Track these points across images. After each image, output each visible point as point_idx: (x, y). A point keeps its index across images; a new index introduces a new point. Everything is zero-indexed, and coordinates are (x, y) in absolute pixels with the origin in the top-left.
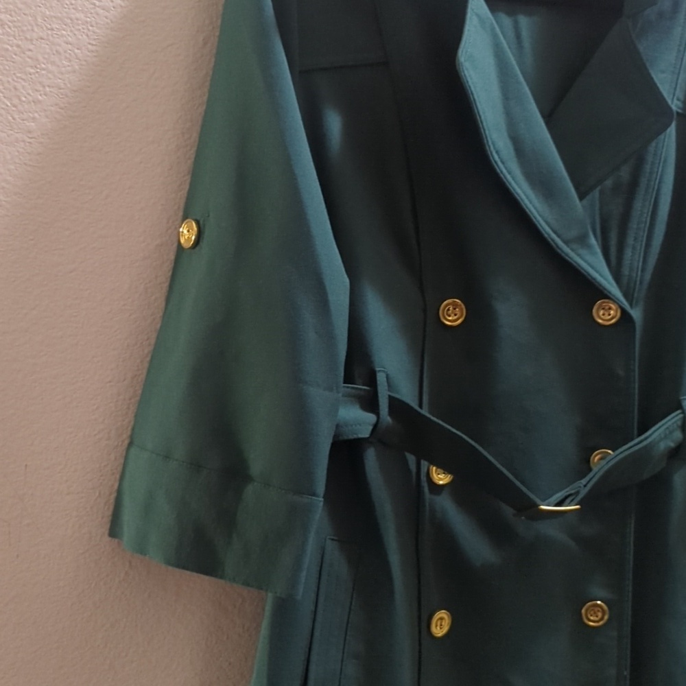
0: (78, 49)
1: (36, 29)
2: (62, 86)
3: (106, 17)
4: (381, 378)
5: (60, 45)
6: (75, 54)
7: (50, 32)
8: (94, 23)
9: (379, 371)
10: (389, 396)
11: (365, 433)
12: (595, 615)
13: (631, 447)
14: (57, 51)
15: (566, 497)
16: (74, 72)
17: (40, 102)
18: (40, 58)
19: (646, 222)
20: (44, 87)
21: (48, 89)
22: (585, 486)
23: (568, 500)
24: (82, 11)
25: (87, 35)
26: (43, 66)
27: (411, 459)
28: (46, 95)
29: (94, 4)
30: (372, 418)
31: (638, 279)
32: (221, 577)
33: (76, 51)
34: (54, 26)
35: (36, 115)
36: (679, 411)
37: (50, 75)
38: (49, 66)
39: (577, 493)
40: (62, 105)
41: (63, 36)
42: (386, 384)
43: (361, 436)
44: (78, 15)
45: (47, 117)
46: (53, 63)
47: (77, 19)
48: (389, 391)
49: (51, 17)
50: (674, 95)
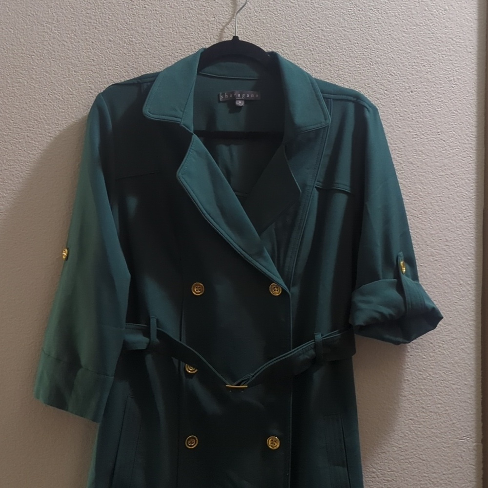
0: (22, 173)
1: (3, 166)
2: (15, 189)
3: (34, 158)
4: (153, 322)
5: (13, 172)
6: (20, 175)
7: (9, 166)
8: (28, 161)
9: (152, 318)
10: (157, 330)
11: (143, 347)
12: (274, 443)
13: (281, 358)
14: (12, 174)
15: (243, 381)
16: (20, 183)
17: (5, 197)
18: (5, 178)
19: (298, 244)
20: (7, 190)
21: (8, 191)
22: (253, 376)
23: (243, 383)
24: (23, 157)
25: (26, 167)
26: (6, 181)
27: (176, 361)
28: (7, 194)
29: (29, 153)
30: (146, 340)
31: (293, 273)
32: (67, 410)
33: (21, 174)
34: (11, 164)
35: (4, 203)
36: (313, 340)
37: (9, 185)
38: (9, 181)
39: (248, 379)
40: (14, 198)
41: (15, 168)
42: (156, 324)
43: (139, 348)
44: (22, 158)
45: (8, 203)
46: (11, 180)
47: (21, 160)
48: (157, 327)
49: (10, 160)
50: (315, 180)
